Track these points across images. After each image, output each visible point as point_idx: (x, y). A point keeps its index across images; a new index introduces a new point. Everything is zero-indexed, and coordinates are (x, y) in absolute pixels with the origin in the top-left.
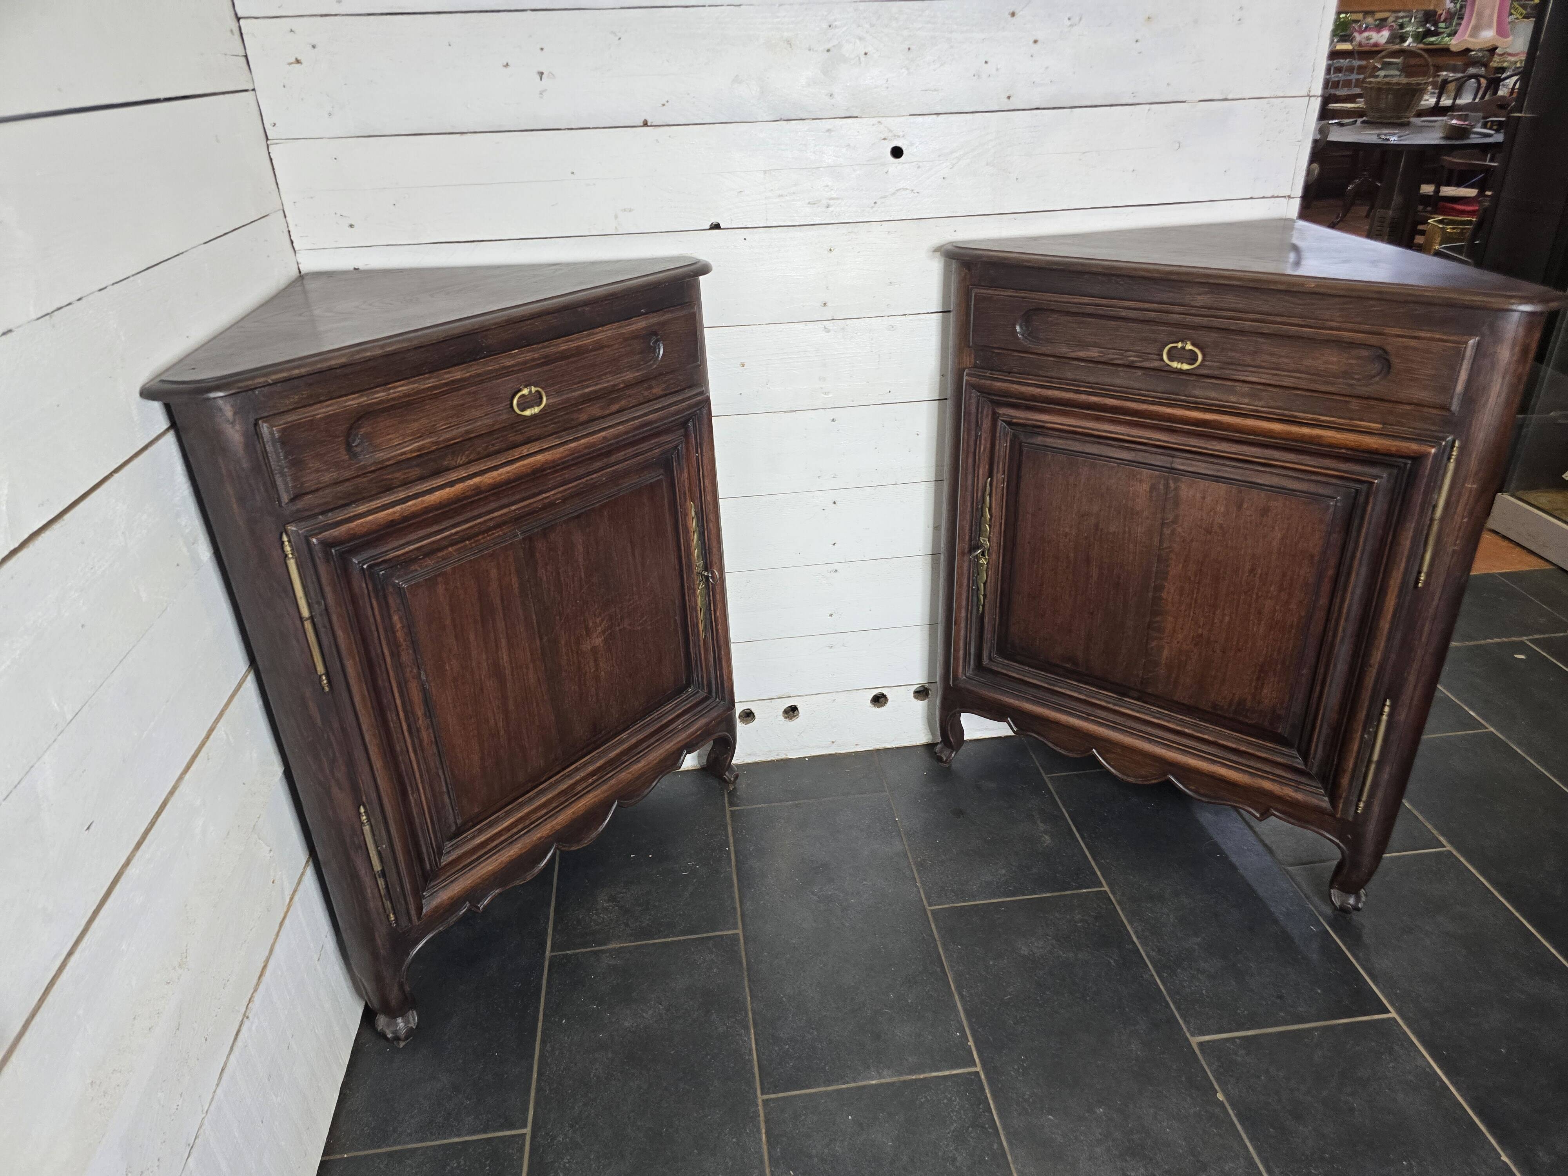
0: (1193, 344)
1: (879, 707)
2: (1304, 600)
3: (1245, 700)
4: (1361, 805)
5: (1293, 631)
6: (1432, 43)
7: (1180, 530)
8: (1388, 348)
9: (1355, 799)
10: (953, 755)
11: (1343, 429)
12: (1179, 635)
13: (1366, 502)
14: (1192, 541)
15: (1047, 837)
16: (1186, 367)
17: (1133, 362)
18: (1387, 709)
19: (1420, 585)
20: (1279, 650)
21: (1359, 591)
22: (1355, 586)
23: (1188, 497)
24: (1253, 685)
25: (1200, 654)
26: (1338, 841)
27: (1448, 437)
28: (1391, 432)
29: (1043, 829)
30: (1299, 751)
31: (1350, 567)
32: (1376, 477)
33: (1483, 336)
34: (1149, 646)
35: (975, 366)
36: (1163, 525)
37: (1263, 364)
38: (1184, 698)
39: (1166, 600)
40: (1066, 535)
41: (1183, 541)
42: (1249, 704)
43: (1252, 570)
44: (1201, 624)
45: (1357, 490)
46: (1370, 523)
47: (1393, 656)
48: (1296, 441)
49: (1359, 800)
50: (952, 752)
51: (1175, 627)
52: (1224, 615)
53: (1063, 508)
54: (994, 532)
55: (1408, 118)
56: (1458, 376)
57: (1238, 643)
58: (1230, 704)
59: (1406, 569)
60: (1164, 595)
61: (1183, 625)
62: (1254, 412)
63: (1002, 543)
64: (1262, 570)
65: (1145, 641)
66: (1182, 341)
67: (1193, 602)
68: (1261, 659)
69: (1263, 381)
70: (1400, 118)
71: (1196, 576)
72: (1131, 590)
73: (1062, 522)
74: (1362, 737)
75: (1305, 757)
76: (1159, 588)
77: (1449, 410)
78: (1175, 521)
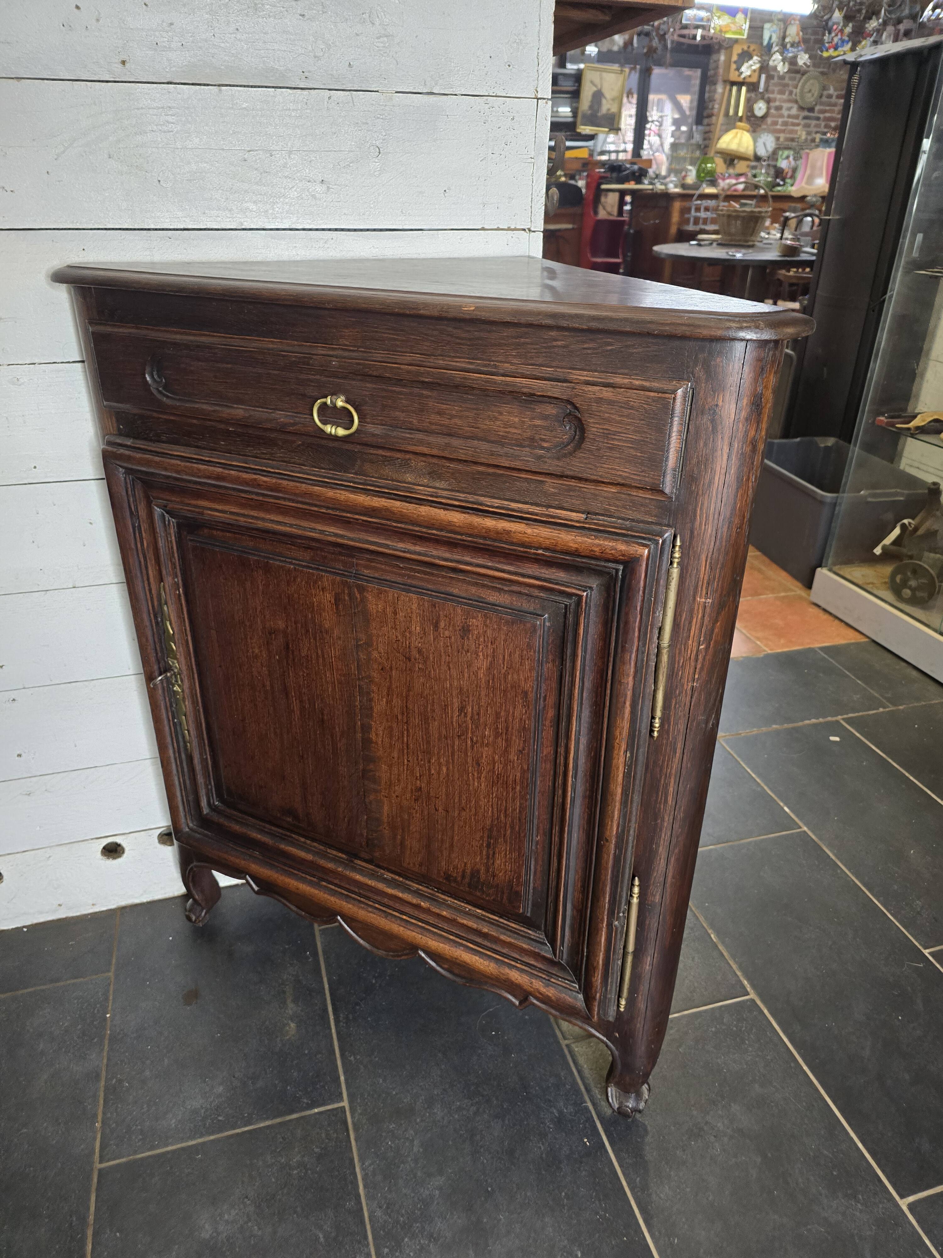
0: (347, 401)
1: (114, 858)
2: (524, 749)
3: (478, 871)
4: (623, 1002)
5: (518, 788)
6: (779, 191)
7: (375, 654)
8: (578, 401)
9: (613, 996)
10: (203, 914)
11: (536, 520)
12: (396, 788)
13: (577, 624)
14: (391, 668)
15: (293, 1025)
16: (341, 432)
17: (285, 425)
18: (636, 890)
19: (656, 734)
20: (506, 811)
21: (583, 741)
22: (579, 732)
23: (377, 611)
24: (484, 853)
25: (422, 811)
26: (605, 1039)
27: (666, 531)
28: (595, 524)
29: (290, 1012)
30: (546, 937)
31: (570, 708)
32: (585, 588)
33: (697, 381)
34: (367, 800)
35: (120, 434)
36: (358, 646)
37: (434, 427)
38: (414, 864)
39: (376, 743)
40: (256, 657)
41: (382, 669)
42: (483, 876)
43: (462, 709)
44: (418, 775)
45: (566, 605)
46: (585, 651)
47: (634, 826)
48: (485, 538)
49: (619, 996)
50: (202, 911)
51: (390, 778)
52: (440, 764)
53: (248, 624)
54: (180, 653)
55: (754, 241)
56: (669, 444)
57: (460, 801)
58: (463, 877)
59: (633, 712)
60: (373, 736)
61: (399, 775)
62: (432, 496)
63: (194, 667)
64: (472, 709)
65: (361, 793)
66: (332, 395)
67: (405, 747)
68: (488, 822)
69: (435, 452)
70: (747, 241)
71: (403, 714)
72: (337, 729)
73: (249, 640)
74: (610, 925)
75: (553, 942)
76: (366, 729)
77: (662, 492)
78: (369, 644)
